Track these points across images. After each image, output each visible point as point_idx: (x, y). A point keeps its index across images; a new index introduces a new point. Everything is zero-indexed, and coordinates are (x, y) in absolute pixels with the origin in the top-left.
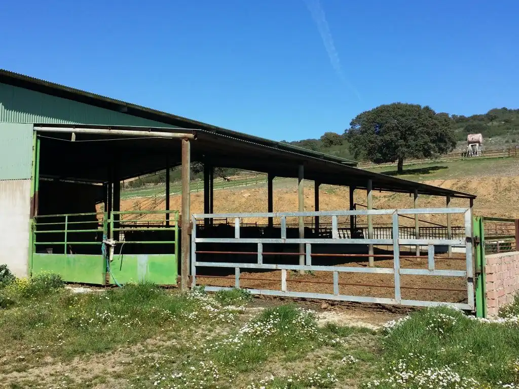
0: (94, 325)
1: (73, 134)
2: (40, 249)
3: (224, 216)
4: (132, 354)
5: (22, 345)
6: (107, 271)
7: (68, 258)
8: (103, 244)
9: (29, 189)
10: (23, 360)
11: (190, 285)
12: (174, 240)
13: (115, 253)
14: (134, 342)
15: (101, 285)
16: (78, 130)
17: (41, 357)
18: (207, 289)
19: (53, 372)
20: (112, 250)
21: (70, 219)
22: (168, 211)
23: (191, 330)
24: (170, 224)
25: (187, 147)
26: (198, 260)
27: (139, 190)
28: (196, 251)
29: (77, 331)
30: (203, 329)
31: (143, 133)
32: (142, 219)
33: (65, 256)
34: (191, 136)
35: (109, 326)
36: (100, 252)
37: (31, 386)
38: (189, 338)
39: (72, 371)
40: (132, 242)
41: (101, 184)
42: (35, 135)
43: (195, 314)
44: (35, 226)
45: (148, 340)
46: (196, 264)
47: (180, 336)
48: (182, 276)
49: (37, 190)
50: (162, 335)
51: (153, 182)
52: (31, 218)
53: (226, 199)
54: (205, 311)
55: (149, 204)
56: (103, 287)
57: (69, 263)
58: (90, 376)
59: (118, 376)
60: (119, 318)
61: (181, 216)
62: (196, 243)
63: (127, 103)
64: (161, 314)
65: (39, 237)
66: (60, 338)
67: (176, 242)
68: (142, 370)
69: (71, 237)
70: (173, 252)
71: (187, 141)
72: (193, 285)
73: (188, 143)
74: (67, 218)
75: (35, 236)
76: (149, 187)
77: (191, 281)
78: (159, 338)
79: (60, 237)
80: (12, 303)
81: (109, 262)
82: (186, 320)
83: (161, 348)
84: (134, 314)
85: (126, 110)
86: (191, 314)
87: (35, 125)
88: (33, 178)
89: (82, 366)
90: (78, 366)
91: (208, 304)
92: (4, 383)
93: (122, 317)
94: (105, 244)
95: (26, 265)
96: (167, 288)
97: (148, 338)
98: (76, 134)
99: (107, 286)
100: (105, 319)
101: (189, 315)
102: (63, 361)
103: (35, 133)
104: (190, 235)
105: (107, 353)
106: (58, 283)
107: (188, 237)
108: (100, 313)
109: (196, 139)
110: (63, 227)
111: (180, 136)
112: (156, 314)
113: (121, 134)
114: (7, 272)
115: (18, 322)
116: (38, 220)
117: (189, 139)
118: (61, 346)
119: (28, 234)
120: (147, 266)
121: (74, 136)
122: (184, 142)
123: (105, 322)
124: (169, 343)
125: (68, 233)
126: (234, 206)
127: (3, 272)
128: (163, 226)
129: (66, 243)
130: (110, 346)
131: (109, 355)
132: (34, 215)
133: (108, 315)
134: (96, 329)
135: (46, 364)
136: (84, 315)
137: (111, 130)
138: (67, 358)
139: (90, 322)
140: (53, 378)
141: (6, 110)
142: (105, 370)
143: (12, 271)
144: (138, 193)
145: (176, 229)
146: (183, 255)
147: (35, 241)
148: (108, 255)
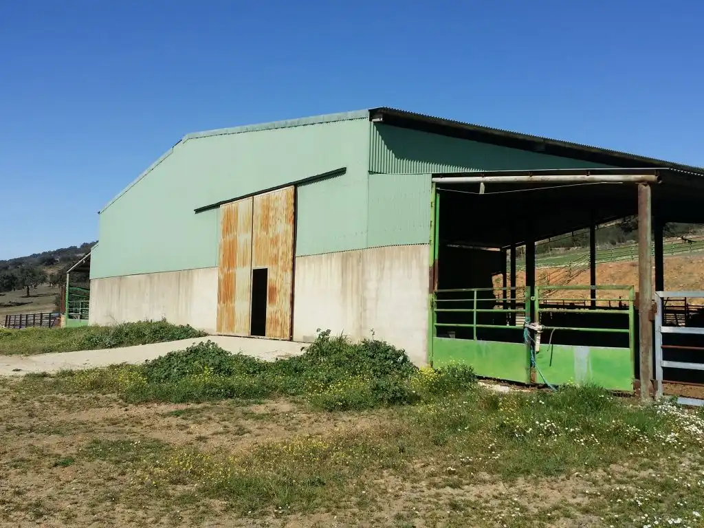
0: (533, 437)
1: (482, 184)
2: (441, 332)
3: (681, 294)
4: (595, 483)
5: (446, 453)
6: (531, 366)
7: (479, 346)
8: (526, 329)
9: (427, 256)
10: (454, 473)
11: (654, 394)
12: (627, 327)
13: (542, 341)
14: (593, 466)
15: (524, 384)
16: (488, 179)
17: (475, 471)
18: (681, 401)
19: (495, 493)
20: (538, 338)
21: (480, 295)
22: (593, 287)
23: (672, 459)
24: (598, 304)
25: (646, 194)
26: (665, 358)
27: (544, 257)
28: (663, 344)
29: (511, 443)
30: (690, 459)
31: (579, 177)
32: (552, 297)
33: (475, 343)
34: (653, 177)
35: (555, 440)
36: (521, 340)
37: (473, 508)
38: (673, 470)
39: (521, 495)
40: (566, 328)
41: (498, 250)
42: (434, 188)
43: (674, 436)
44: (435, 303)
45: (613, 466)
46: (661, 363)
47: (657, 466)
48: (642, 380)
49: (437, 257)
50: (630, 461)
51: (563, 246)
52: (431, 291)
53: (678, 269)
54: (688, 434)
55: (562, 275)
56: (528, 386)
57: (480, 352)
58: (547, 506)
59: (586, 511)
60: (566, 431)
61: (637, 295)
62: (663, 334)
63: (545, 139)
64: (627, 432)
65: (440, 317)
66: (492, 449)
67: (631, 331)
68: (616, 506)
69: (482, 318)
70: (627, 346)
71: (645, 185)
72: (659, 394)
73: (648, 188)
74: (475, 293)
75: (435, 315)
76: (558, 253)
77: (655, 389)
78: (627, 464)
79: (468, 318)
80: (418, 398)
81: (534, 353)
82: (664, 444)
83: (634, 479)
84: (588, 429)
85: (543, 148)
86: (669, 436)
87: (434, 176)
88: (432, 242)
89: (530, 489)
90: (527, 489)
91: (692, 423)
92: (439, 500)
93: (572, 430)
94: (529, 329)
95: (425, 351)
96: (619, 395)
97: (611, 463)
98: (486, 184)
99: (532, 386)
100: (547, 430)
101: (666, 437)
102: (504, 481)
103: (434, 186)
104: (653, 322)
105: (561, 477)
106: (470, 377)
107: (650, 324)
108: (540, 422)
109: (660, 182)
110: (470, 305)
111: (636, 180)
112: (617, 431)
113: (547, 181)
114: (405, 359)
115: (437, 423)
116: (439, 295)
117: (650, 183)
118: (497, 460)
119: (427, 312)
120: (588, 363)
121: (482, 187)
122: (642, 187)
123: (548, 434)
124: (644, 474)
125: (477, 312)
126: (693, 280)
127: (401, 358)
128: (585, 307)
129: (475, 325)
130: (561, 468)
131: (563, 480)
132: (434, 288)
133: (552, 426)
134: (538, 443)
135: (485, 482)
136: (519, 422)
137: (533, 177)
138: (510, 476)
139: (528, 432)
140: (499, 502)
141: (396, 159)
142: (566, 501)
143: (411, 359)
144: (545, 262)
145: (630, 312)
146: (642, 349)
147: (436, 321)
148: (533, 344)
